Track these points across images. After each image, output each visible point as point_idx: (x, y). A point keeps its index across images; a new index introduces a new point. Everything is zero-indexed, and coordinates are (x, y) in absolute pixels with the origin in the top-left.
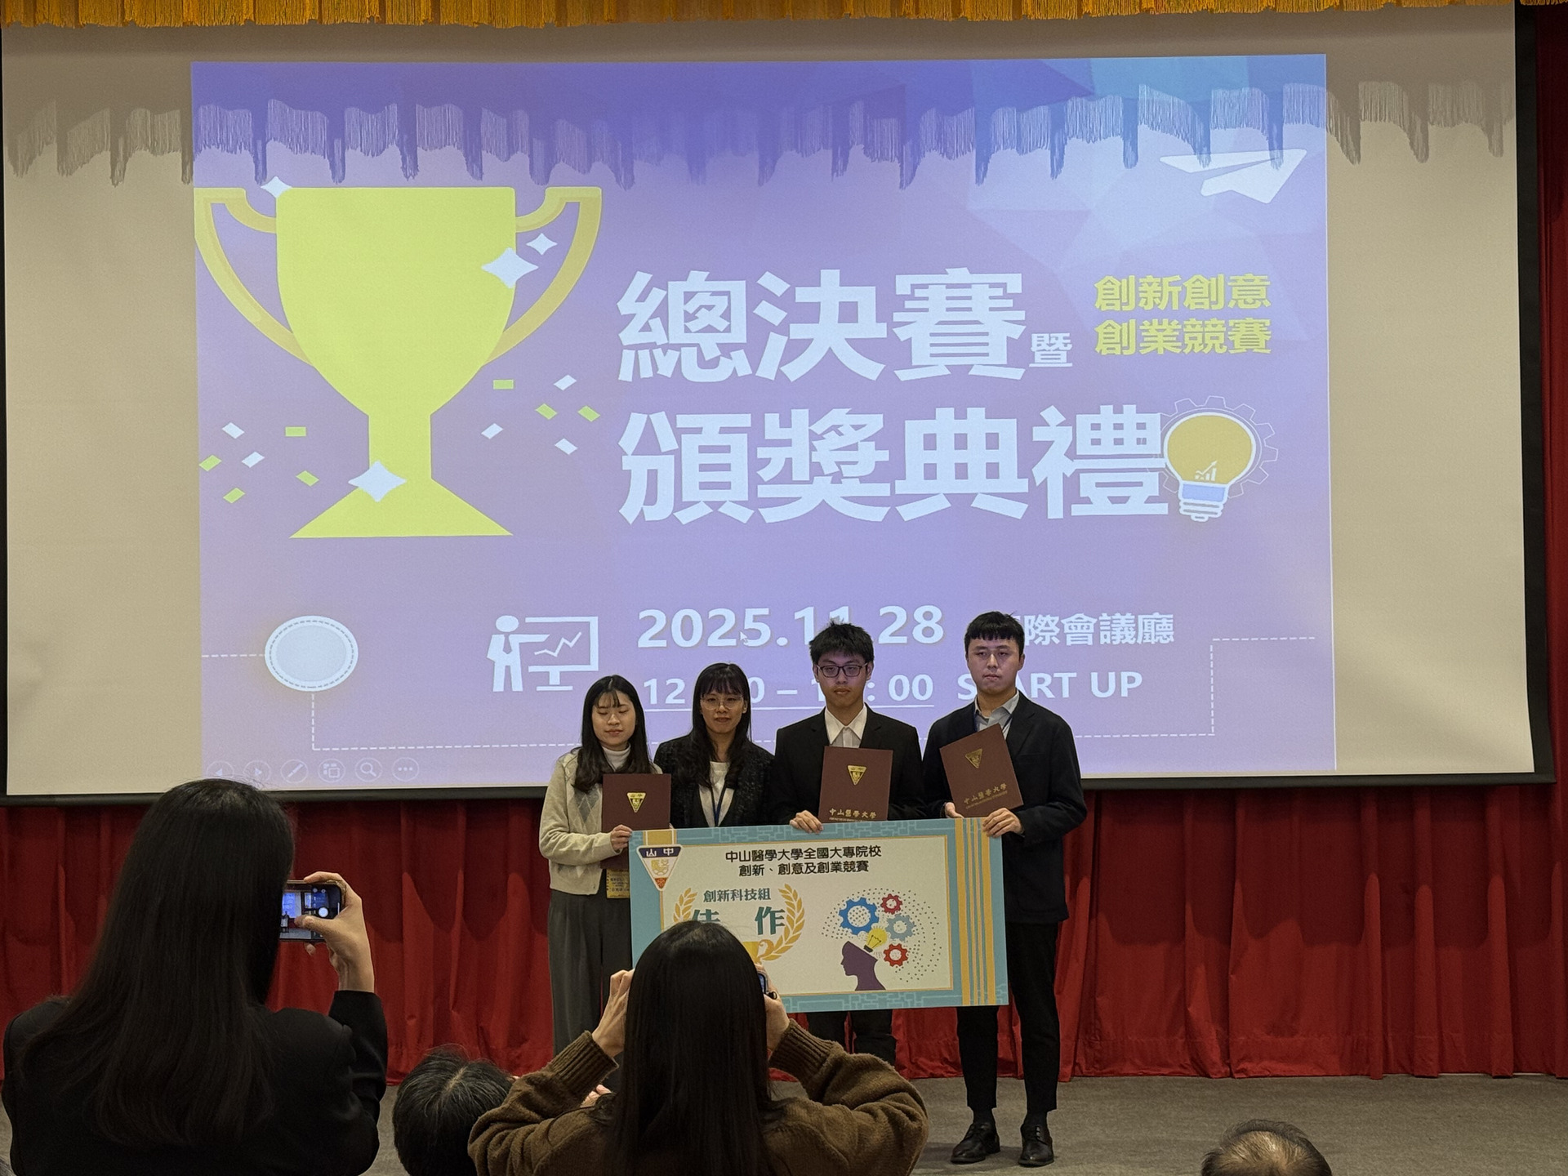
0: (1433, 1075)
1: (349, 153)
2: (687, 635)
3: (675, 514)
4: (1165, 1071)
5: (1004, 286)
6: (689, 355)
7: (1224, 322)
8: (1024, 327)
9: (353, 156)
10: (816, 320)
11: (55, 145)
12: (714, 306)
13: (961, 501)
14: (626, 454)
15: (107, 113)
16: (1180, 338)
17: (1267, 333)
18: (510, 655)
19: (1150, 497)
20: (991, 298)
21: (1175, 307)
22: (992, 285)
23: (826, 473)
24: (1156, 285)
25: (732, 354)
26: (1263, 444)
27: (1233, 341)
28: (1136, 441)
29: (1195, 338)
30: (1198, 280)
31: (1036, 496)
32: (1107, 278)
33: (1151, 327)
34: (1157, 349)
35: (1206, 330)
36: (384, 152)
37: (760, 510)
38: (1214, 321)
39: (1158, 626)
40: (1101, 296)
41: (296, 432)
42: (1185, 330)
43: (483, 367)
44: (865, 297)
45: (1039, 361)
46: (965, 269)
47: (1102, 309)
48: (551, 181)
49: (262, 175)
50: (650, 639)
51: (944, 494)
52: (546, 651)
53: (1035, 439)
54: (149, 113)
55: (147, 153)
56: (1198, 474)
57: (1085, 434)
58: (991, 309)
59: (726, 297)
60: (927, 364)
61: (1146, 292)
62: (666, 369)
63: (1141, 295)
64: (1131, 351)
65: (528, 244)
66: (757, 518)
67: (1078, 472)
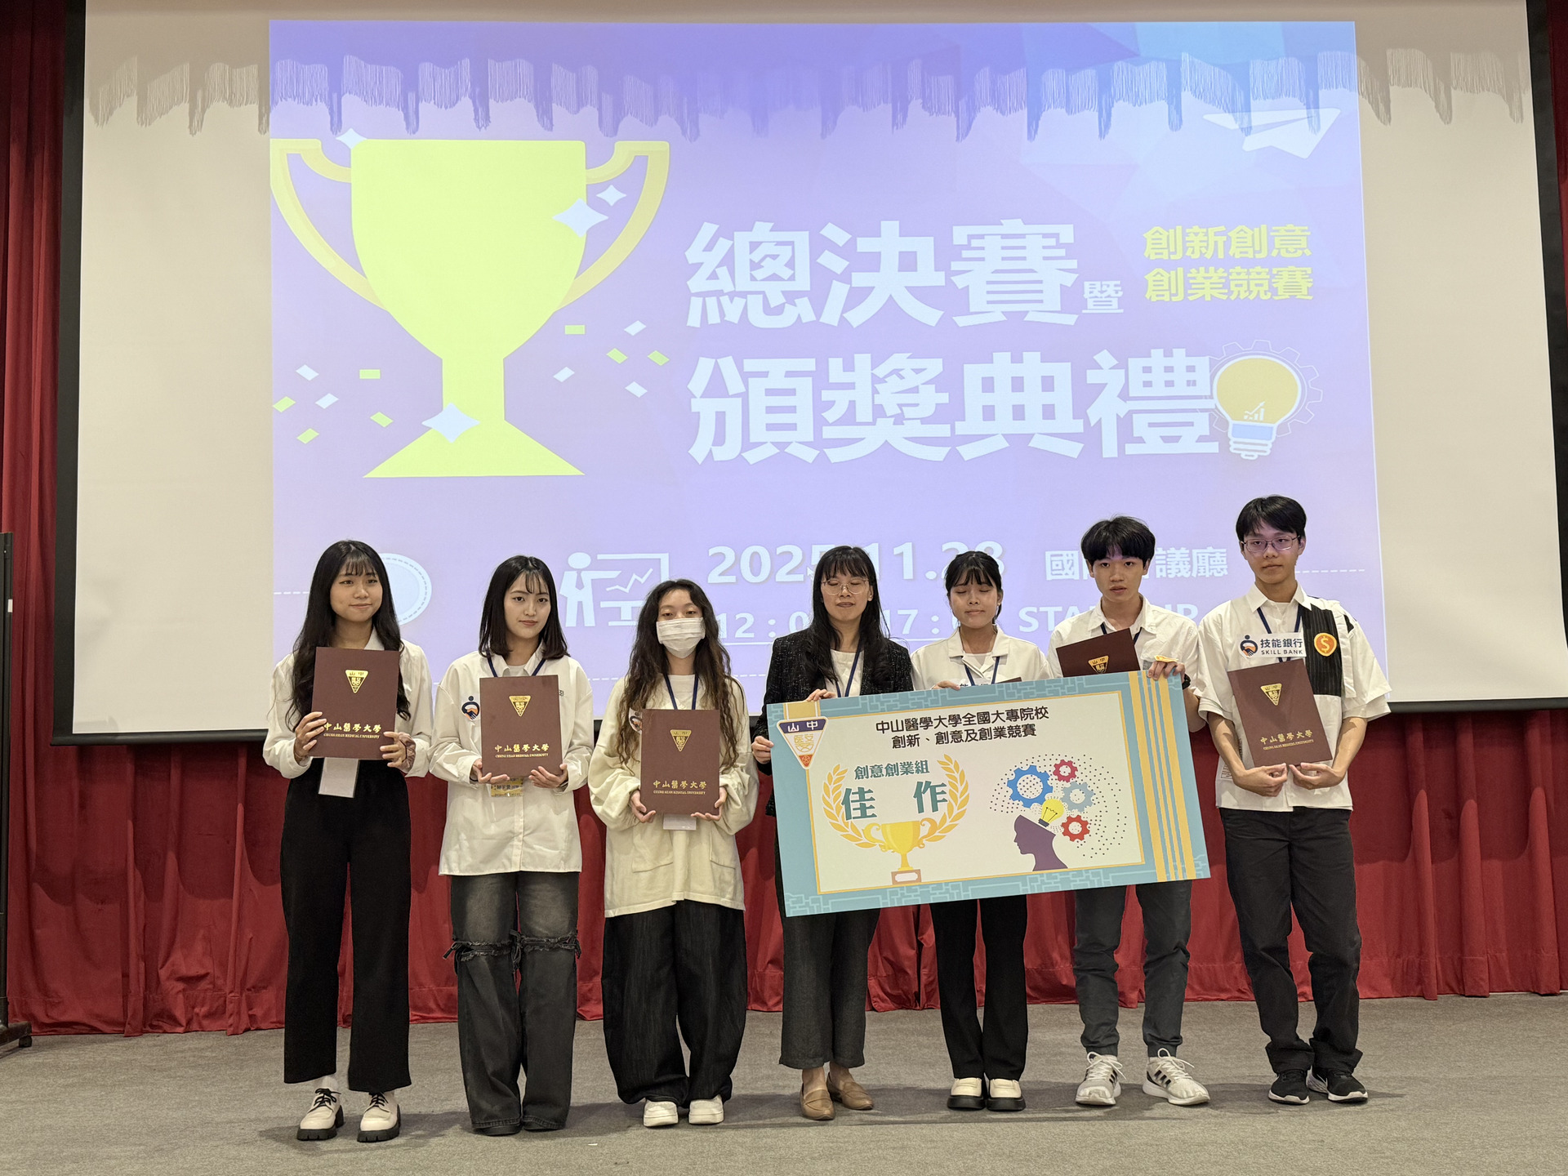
0: (1484, 995)
1: (422, 106)
2: (755, 571)
3: (743, 454)
4: (1223, 996)
5: (1056, 236)
6: (755, 303)
7: (1267, 270)
8: (1076, 276)
9: (427, 109)
10: (877, 270)
11: (134, 99)
12: (778, 255)
13: (1019, 442)
14: (695, 397)
15: (186, 67)
16: (1226, 285)
17: (1309, 280)
18: (583, 590)
19: (1200, 436)
20: (1044, 247)
21: (1221, 255)
22: (1045, 236)
23: (888, 415)
24: (1201, 235)
25: (796, 300)
26: (1308, 387)
27: (1277, 288)
28: (1185, 382)
29: (1241, 285)
30: (1242, 230)
31: (1091, 436)
32: (1155, 229)
33: (1199, 275)
34: (1204, 296)
35: (1251, 277)
36: (457, 105)
37: (825, 450)
38: (1259, 269)
39: (1211, 559)
40: (1149, 245)
41: (370, 374)
42: (1231, 277)
43: (555, 313)
44: (924, 247)
45: (1091, 308)
46: (1020, 220)
47: (1151, 258)
48: (619, 133)
49: (337, 125)
50: (720, 575)
51: (1004, 435)
52: (617, 587)
53: (1089, 381)
54: (227, 67)
55: (225, 105)
56: (1247, 414)
57: (1137, 378)
58: (1045, 258)
59: (790, 247)
60: (984, 310)
61: (1193, 241)
62: (733, 315)
63: (1188, 244)
64: (1180, 297)
65: (599, 195)
66: (822, 457)
67: (1131, 413)
